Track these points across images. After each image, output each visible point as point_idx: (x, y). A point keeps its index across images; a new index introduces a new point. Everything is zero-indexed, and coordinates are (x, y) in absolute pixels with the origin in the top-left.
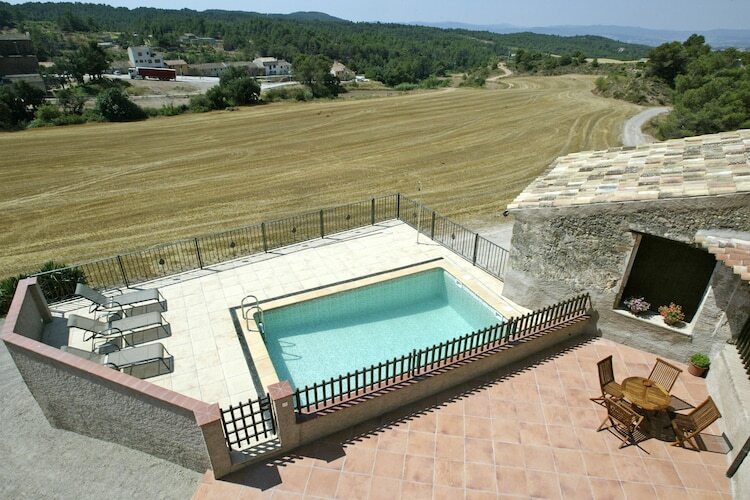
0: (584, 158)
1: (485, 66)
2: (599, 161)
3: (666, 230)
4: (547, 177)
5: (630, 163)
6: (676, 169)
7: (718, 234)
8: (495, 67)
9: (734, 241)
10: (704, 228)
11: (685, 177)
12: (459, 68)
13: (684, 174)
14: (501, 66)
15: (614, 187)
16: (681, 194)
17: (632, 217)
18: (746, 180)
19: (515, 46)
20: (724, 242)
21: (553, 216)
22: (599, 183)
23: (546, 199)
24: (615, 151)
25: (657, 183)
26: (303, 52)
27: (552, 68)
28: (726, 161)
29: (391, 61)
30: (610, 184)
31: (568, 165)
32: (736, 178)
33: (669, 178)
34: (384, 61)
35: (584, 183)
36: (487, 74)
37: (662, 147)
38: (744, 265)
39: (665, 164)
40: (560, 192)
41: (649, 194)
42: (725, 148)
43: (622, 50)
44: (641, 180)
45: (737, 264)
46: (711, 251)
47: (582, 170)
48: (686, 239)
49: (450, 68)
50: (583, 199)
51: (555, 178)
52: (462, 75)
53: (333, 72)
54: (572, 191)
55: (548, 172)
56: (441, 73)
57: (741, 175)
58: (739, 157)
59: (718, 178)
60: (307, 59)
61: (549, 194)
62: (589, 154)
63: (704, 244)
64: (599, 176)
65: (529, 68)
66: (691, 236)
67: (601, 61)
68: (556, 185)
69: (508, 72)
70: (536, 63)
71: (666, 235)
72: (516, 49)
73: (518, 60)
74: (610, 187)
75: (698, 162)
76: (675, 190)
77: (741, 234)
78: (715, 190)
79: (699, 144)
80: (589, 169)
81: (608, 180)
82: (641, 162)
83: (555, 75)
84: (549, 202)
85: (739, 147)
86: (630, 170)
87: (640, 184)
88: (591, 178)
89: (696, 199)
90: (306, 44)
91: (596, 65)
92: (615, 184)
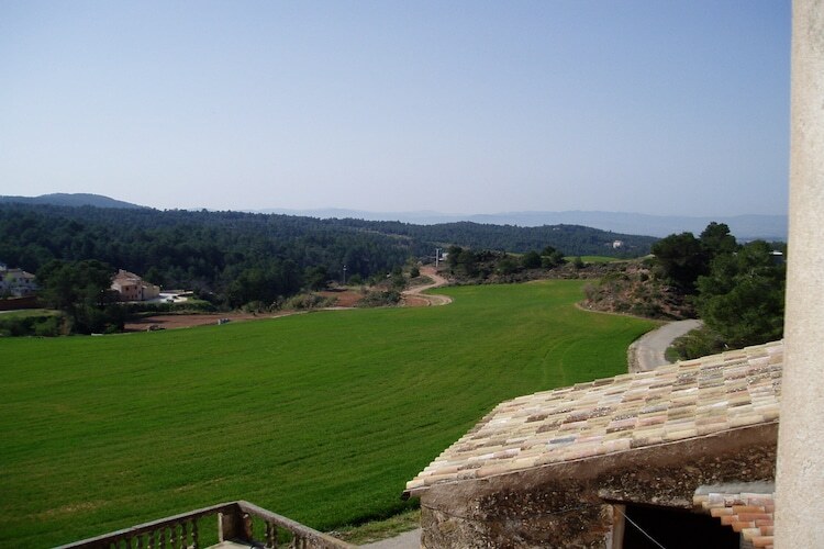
0: (537, 402)
1: (399, 272)
2: (561, 404)
3: (653, 492)
4: (476, 435)
5: (601, 404)
6: (662, 404)
7: (723, 489)
8: (416, 274)
9: (745, 496)
10: (704, 483)
11: (670, 415)
12: (353, 277)
13: (668, 411)
14: (427, 272)
15: (572, 440)
16: (660, 439)
17: (600, 481)
18: (742, 412)
19: (448, 241)
20: (731, 498)
21: (479, 492)
22: (553, 435)
23: (469, 467)
24: (583, 388)
25: (631, 427)
26: (59, 256)
27: (513, 272)
28: (724, 389)
29: (229, 269)
30: (567, 435)
31: (513, 414)
32: (731, 409)
33: (649, 419)
34: (216, 269)
35: (530, 438)
36: (402, 284)
37: (648, 377)
38: (757, 527)
39: (648, 400)
40: (492, 455)
41: (617, 444)
42: (727, 372)
43: (617, 244)
44: (612, 425)
45: (748, 527)
46: (714, 513)
47: (532, 419)
48: (684, 503)
49: (337, 277)
50: (524, 461)
51: (487, 436)
52: (358, 288)
53: (116, 286)
54: (510, 451)
55: (480, 428)
56: (320, 286)
57: (738, 405)
58: (740, 383)
59: (710, 413)
60: (66, 267)
61: (476, 458)
62: (547, 395)
63: (705, 504)
64: (555, 425)
65: (474, 274)
66: (690, 497)
67: (586, 260)
68: (488, 445)
69: (440, 281)
70: (483, 265)
71: (655, 500)
72: (448, 246)
73: (454, 261)
74: (566, 440)
75: (692, 392)
76: (653, 435)
77: (753, 485)
78: (702, 428)
79: (698, 369)
80: (542, 418)
81: (566, 430)
82: (616, 401)
83: (518, 281)
84: (472, 472)
85: (744, 369)
86: (600, 412)
87: (609, 431)
88: (542, 430)
89: (682, 444)
90: (67, 243)
91: (580, 266)
92: (574, 435)
